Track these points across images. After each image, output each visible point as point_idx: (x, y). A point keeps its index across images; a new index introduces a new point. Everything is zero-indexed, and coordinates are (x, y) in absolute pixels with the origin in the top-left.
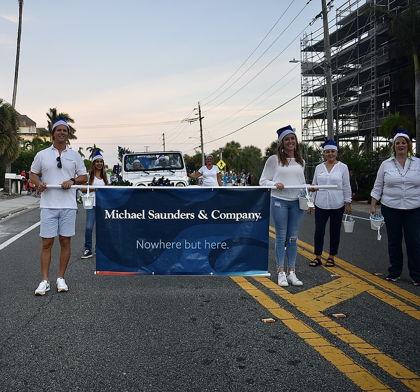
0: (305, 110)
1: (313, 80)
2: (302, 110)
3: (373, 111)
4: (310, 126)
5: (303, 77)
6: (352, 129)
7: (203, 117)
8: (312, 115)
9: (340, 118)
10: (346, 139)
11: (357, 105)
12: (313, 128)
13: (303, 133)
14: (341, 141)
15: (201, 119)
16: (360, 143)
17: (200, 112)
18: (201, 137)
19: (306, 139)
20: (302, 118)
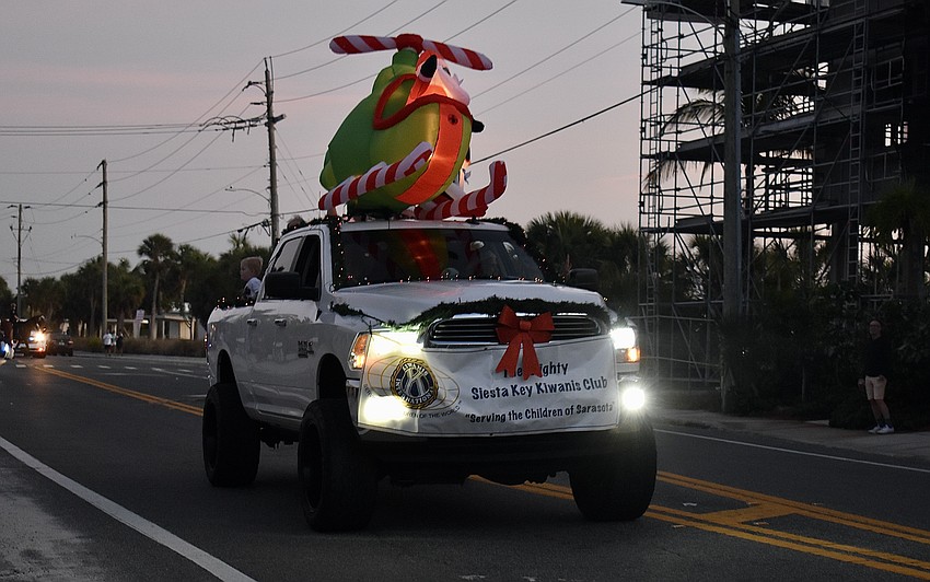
0: (651, 132)
1: (681, 36)
2: (643, 130)
3: (855, 153)
4: (666, 184)
5: (648, 21)
6: (795, 198)
7: (282, 117)
8: (673, 150)
9: (761, 161)
10: (775, 230)
11: (810, 131)
12: (677, 189)
13: (642, 204)
14: (760, 234)
15: (272, 121)
16: (820, 244)
17: (269, 94)
18: (273, 188)
19: (652, 225)
20: (643, 157)
